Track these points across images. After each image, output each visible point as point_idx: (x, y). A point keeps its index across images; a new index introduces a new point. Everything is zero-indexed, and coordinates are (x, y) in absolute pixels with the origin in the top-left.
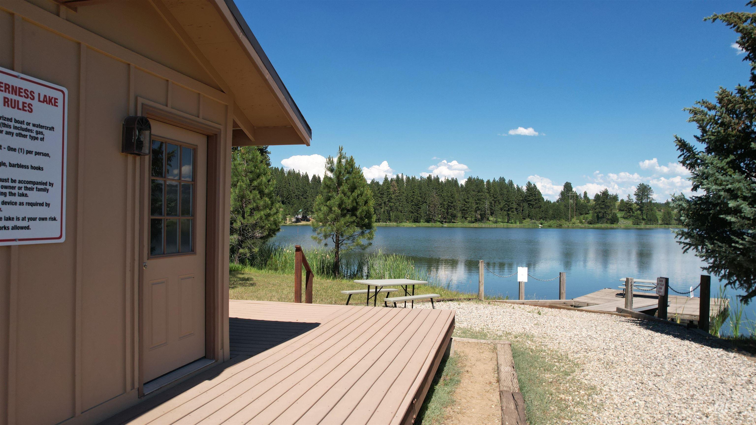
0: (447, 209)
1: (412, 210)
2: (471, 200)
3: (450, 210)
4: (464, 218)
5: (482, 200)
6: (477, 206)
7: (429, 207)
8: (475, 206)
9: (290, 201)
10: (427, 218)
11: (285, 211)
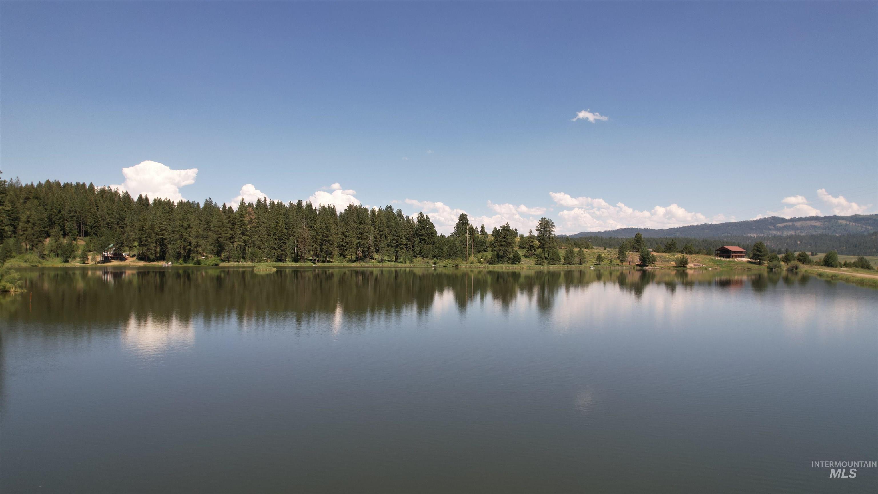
0: (321, 244)
1: (274, 246)
2: (350, 234)
3: (324, 247)
4: (342, 256)
5: (365, 233)
6: (358, 241)
7: (297, 242)
8: (355, 242)
9: (97, 231)
10: (295, 256)
11: (88, 245)
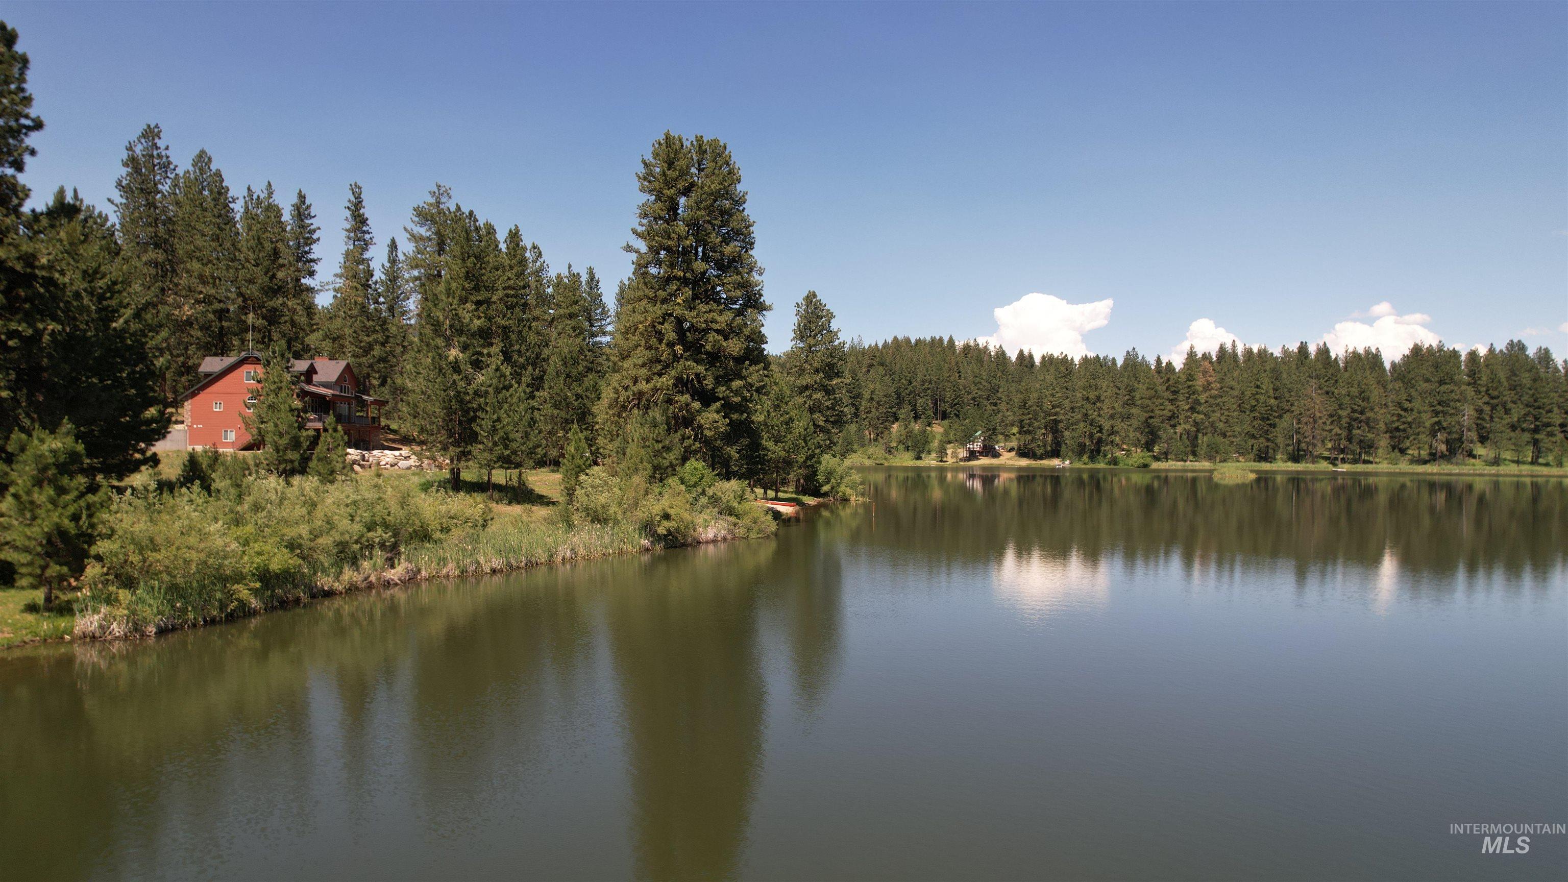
0: (1350, 428)
1: (1253, 431)
2: (1417, 404)
3: (1355, 432)
4: (1396, 450)
5: (1452, 404)
6: (1436, 419)
7: (1298, 423)
8: (1428, 421)
9: (959, 411)
10: (1293, 450)
11: (946, 433)
